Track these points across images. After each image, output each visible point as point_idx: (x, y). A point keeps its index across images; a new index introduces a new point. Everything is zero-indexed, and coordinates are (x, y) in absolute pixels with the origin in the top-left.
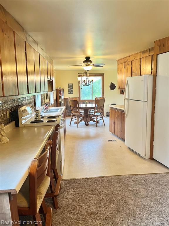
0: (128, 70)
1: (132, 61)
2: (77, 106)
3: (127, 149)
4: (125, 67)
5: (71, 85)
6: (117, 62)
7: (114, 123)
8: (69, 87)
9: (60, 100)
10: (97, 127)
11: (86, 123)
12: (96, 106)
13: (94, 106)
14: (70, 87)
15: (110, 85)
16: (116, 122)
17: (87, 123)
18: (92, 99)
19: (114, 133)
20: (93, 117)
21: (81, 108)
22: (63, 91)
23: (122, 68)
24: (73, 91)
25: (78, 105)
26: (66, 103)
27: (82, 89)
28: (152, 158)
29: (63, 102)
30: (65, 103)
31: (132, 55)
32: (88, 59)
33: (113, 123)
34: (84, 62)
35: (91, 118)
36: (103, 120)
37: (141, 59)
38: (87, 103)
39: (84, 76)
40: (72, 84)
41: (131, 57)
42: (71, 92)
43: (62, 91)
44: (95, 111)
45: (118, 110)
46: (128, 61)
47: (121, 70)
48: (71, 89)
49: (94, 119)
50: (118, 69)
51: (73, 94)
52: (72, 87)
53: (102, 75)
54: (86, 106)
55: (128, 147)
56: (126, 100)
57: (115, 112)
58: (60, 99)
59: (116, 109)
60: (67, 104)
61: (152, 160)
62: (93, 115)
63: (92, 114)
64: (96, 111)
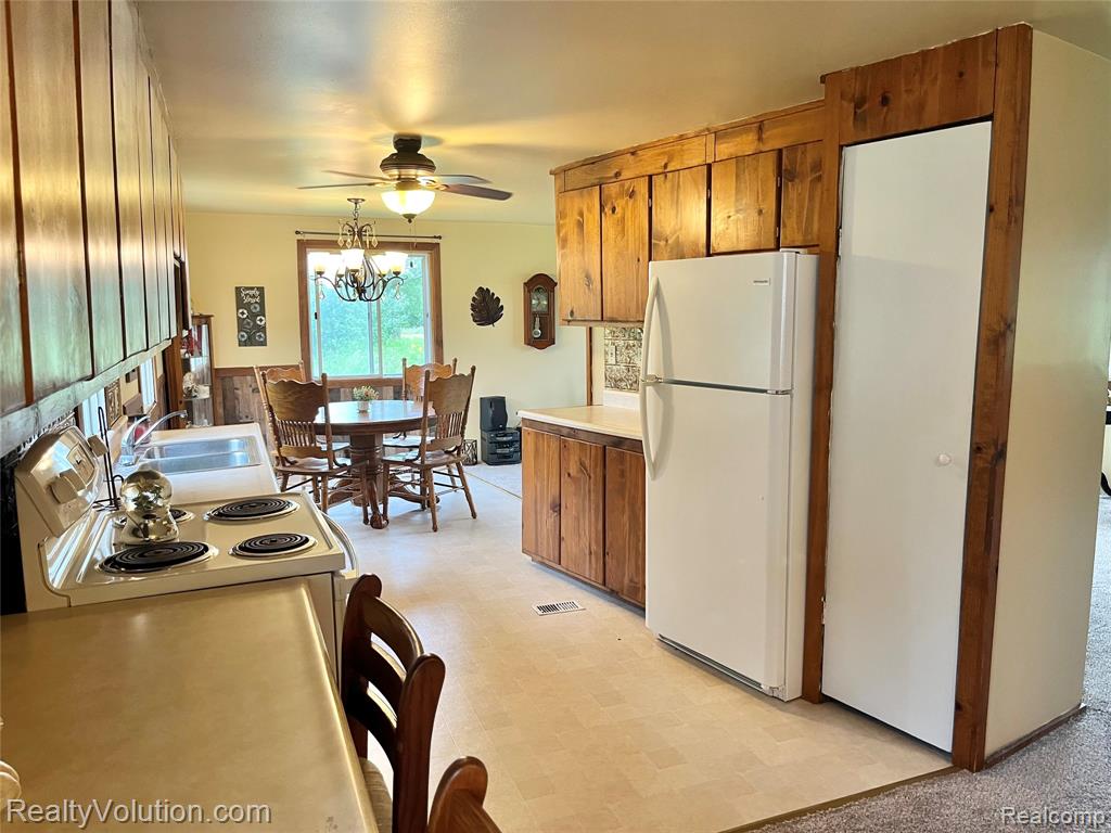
0: (629, 223)
1: (650, 177)
2: (319, 419)
3: (658, 652)
4: (608, 210)
5: (254, 296)
6: (553, 177)
7: (557, 507)
8: (240, 304)
9: (188, 381)
10: (435, 529)
11: (369, 508)
12: (431, 413)
13: (421, 416)
14: (247, 306)
15: (474, 299)
16: (570, 502)
17: (375, 508)
18: (377, 373)
19: (553, 561)
20: (403, 477)
21: (340, 430)
22: (204, 327)
23: (589, 210)
24: (264, 328)
25: (321, 409)
26: (224, 398)
27: (321, 316)
28: (813, 695)
29: (204, 392)
30: (219, 399)
31: (652, 146)
32: (408, 152)
33: (545, 510)
34: (387, 164)
35: (393, 479)
36: (465, 488)
37: (709, 167)
38: (366, 398)
39: (344, 247)
40: (261, 289)
41: (645, 155)
42: (252, 333)
43: (199, 328)
44: (423, 440)
45: (582, 436)
46: (625, 175)
47: (580, 225)
48: (253, 316)
49: (409, 487)
50: (561, 215)
51: (264, 343)
52: (262, 304)
53: (431, 248)
54: (363, 412)
55: (662, 639)
56: (648, 384)
57: (563, 446)
58: (187, 377)
59: (565, 432)
60: (228, 404)
61: (821, 702)
62: (408, 462)
63: (400, 459)
64: (429, 439)
